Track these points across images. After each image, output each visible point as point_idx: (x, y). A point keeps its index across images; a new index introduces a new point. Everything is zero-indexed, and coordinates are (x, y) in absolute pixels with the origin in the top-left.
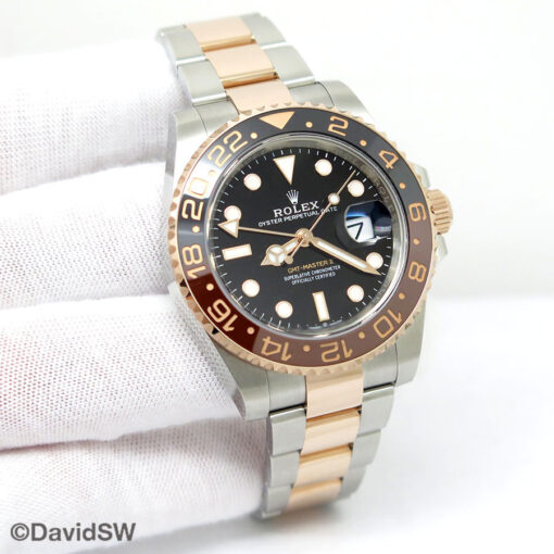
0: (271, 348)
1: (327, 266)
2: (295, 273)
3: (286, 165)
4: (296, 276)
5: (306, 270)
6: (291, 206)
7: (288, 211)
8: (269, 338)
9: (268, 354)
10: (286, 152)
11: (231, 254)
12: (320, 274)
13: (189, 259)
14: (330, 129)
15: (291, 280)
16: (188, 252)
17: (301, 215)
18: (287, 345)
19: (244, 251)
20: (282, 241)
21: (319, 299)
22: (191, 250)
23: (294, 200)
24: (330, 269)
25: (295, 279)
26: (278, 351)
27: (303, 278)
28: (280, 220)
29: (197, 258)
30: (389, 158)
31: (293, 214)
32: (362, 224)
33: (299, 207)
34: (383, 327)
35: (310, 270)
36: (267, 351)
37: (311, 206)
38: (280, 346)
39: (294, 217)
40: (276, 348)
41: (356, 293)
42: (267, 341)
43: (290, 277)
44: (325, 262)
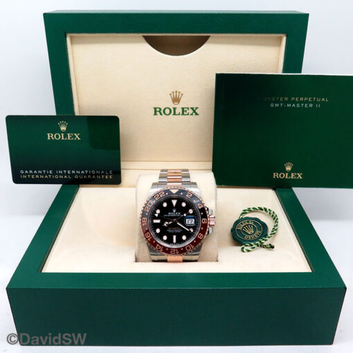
0: (158, 247)
3: (174, 202)
7: (172, 214)
8: (158, 244)
10: (175, 199)
11: (155, 221)
12: (176, 231)
13: (144, 221)
14: (187, 196)
16: (144, 219)
17: (175, 215)
18: (162, 247)
19: (158, 221)
20: (169, 221)
21: (175, 237)
23: (174, 211)
24: (180, 230)
25: (169, 231)
27: (172, 231)
28: (170, 216)
30: (200, 206)
32: (192, 220)
33: (175, 213)
34: (188, 248)
35: (174, 229)
37: (179, 214)
38: (160, 247)
39: (173, 216)
41: (184, 238)
44: (179, 228)
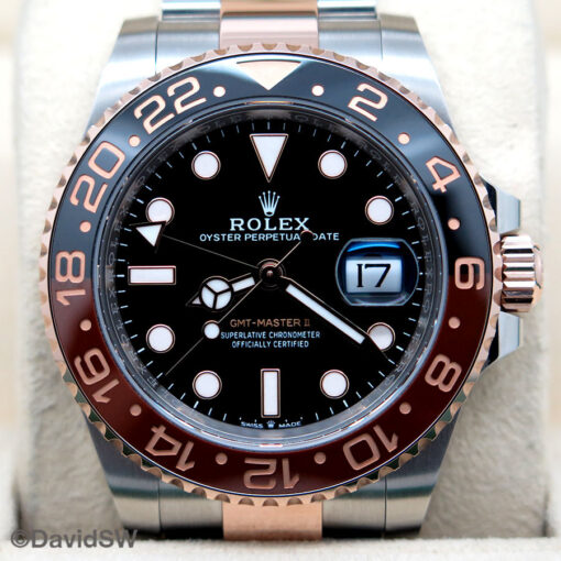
0: (162, 445)
1: (298, 329)
2: (240, 329)
3: (269, 148)
4: (241, 335)
5: (261, 329)
6: (262, 217)
7: (254, 224)
8: (163, 429)
9: (156, 454)
11: (141, 276)
12: (286, 339)
13: (64, 273)
14: (353, 105)
15: (233, 339)
16: (64, 261)
17: (274, 236)
18: (190, 446)
19: (163, 275)
20: (231, 274)
21: (270, 381)
22: (70, 258)
23: (269, 209)
24: (303, 334)
25: (238, 338)
26: (174, 453)
27: (253, 340)
28: (238, 237)
29: (76, 273)
30: (443, 173)
31: (262, 230)
32: (388, 266)
33: (274, 222)
34: (362, 451)
35: (268, 329)
36: (157, 448)
37: (297, 224)
38: (178, 445)
39: (262, 237)
40: (170, 447)
41: (334, 384)
42: (160, 433)
43: (231, 334)
44: (297, 322)
